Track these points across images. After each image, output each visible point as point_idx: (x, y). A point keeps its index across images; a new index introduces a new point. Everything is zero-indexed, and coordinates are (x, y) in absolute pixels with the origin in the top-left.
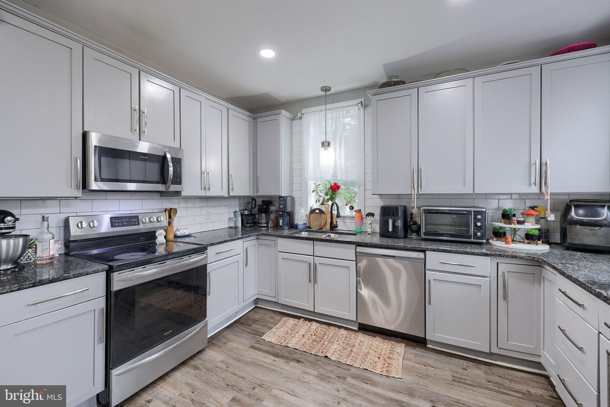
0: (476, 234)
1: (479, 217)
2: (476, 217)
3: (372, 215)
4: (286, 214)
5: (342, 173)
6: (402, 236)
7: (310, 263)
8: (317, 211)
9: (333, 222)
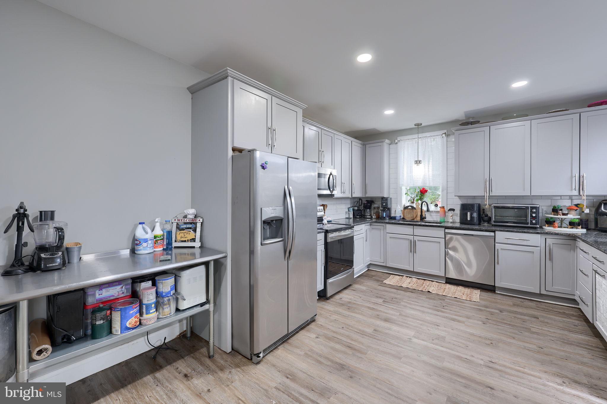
0: (532, 222)
1: (535, 210)
2: (532, 210)
3: (453, 210)
4: (387, 209)
5: (430, 181)
6: (477, 224)
7: (411, 240)
8: (410, 207)
9: (422, 215)
